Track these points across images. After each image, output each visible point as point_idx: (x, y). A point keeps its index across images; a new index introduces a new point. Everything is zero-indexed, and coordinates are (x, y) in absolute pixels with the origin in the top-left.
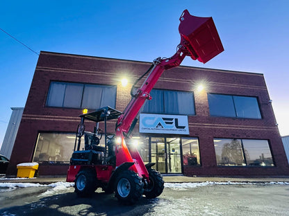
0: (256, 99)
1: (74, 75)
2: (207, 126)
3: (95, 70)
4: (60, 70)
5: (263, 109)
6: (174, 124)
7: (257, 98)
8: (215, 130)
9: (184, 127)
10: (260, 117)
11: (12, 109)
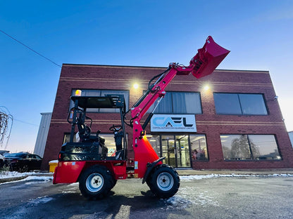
0: (261, 96)
1: (92, 83)
2: (213, 123)
3: (110, 77)
4: (80, 79)
5: (268, 105)
6: (182, 123)
7: (263, 94)
8: (221, 127)
9: (191, 125)
10: (266, 113)
11: (41, 114)
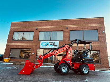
0: (97, 31)
1: (21, 29)
3: (27, 26)
4: (17, 28)
6: (53, 45)
9: (57, 46)
10: (98, 40)
